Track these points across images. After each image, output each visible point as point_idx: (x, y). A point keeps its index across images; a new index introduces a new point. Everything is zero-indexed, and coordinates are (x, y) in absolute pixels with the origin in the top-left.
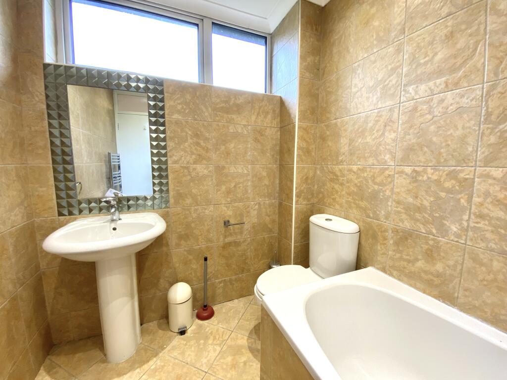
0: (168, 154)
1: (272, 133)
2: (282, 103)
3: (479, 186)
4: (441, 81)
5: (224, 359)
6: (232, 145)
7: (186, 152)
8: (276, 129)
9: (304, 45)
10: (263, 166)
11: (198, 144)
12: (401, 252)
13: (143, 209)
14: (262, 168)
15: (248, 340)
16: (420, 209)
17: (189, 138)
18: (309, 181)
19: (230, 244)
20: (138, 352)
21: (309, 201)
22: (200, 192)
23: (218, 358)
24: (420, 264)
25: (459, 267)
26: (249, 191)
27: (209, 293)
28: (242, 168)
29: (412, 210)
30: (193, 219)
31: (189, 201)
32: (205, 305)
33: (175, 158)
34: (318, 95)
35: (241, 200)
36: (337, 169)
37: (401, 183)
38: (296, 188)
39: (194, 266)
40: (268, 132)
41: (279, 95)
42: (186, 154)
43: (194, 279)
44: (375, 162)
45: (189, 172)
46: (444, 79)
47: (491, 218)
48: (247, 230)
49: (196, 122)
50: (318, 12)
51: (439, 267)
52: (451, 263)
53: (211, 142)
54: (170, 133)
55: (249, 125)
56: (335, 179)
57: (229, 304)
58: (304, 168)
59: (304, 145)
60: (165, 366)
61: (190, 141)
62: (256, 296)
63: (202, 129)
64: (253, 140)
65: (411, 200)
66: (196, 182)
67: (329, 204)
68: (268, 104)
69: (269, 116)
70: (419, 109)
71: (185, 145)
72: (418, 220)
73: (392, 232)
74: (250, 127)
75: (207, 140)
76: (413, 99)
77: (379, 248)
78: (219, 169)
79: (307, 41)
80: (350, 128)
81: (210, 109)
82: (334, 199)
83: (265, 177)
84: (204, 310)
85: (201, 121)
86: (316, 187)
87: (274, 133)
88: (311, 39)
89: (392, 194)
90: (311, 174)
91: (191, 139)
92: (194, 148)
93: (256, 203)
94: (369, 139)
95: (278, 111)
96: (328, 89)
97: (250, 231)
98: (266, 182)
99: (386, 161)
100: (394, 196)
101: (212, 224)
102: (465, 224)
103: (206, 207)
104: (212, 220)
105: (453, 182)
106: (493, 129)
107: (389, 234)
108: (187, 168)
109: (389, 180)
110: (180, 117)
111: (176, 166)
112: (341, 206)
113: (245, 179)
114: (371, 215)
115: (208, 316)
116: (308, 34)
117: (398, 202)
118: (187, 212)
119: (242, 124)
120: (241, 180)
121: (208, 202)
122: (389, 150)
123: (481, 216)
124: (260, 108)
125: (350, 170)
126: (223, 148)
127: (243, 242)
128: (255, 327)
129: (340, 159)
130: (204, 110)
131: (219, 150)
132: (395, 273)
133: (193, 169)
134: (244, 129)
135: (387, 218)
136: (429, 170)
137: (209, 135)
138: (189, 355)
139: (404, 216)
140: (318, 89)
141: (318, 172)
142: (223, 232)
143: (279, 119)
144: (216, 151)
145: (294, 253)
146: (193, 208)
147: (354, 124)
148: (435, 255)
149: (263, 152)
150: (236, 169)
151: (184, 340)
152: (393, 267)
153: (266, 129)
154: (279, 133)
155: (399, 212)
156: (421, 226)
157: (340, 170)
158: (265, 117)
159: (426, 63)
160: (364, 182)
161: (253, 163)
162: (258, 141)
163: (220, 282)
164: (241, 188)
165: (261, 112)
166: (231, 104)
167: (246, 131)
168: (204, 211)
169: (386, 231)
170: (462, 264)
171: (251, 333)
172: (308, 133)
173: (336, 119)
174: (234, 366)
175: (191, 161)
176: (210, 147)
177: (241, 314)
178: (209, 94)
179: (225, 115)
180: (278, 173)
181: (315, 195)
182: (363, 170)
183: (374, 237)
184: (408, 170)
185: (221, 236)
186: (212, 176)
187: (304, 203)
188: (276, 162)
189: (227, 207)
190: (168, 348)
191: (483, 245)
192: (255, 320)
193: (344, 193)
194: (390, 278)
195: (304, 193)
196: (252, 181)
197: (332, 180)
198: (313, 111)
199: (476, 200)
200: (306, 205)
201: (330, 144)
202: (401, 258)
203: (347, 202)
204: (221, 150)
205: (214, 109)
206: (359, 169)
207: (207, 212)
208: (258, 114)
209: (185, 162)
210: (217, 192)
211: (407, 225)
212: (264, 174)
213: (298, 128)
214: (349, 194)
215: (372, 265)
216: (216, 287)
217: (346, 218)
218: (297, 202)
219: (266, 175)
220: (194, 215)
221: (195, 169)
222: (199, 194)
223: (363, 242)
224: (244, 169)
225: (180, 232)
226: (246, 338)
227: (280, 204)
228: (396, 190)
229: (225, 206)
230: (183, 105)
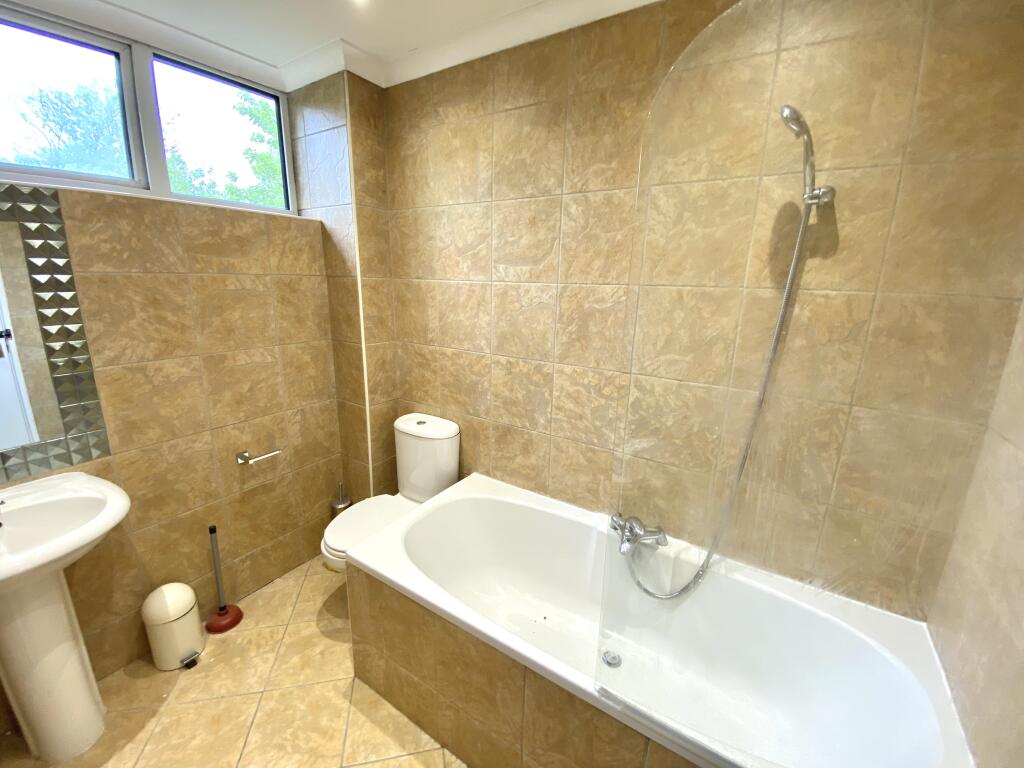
0: (91, 348)
1: (313, 286)
2: (324, 234)
3: (558, 381)
4: (526, 268)
5: (287, 662)
6: (237, 315)
7: (133, 338)
8: (319, 279)
9: (358, 151)
10: (303, 345)
11: (161, 320)
12: (502, 450)
13: (47, 470)
14: (301, 348)
15: (317, 625)
16: (515, 403)
17: (137, 310)
18: (387, 367)
19: (254, 492)
20: (109, 724)
21: (389, 396)
22: (177, 411)
23: (275, 667)
24: (519, 459)
25: (547, 456)
26: (281, 393)
27: (226, 583)
28: (262, 354)
29: (509, 404)
30: (169, 464)
31: (154, 433)
32: (222, 605)
33: (109, 354)
34: (388, 232)
35: (265, 412)
36: (426, 349)
37: (497, 373)
38: (369, 381)
39: (186, 550)
40: (305, 285)
41: (319, 218)
42: (135, 342)
43: (189, 571)
44: (471, 347)
45: (147, 376)
46: (528, 268)
47: (565, 410)
48: (285, 459)
49: (150, 275)
50: (376, 96)
51: (533, 459)
52: (541, 454)
53: (190, 312)
54: (89, 303)
55: (266, 275)
56: (425, 364)
57: (268, 590)
58: (377, 348)
59: (374, 311)
60: (180, 718)
61: (140, 315)
62: (326, 557)
63: (167, 290)
64: (278, 301)
65: (507, 393)
66: (166, 393)
67: (420, 398)
68: (299, 235)
69: (305, 256)
70: (509, 294)
71: (130, 326)
72: (514, 415)
73: (493, 429)
74: (268, 278)
75: (179, 309)
76: (504, 281)
77: (481, 449)
78: (214, 362)
79: (362, 144)
80: (439, 298)
81: (179, 249)
82: (426, 392)
83: (307, 363)
84: (220, 615)
85: (160, 272)
86: (398, 373)
87: (316, 286)
88: (369, 142)
89: (490, 386)
90: (389, 355)
91: (142, 310)
92: (151, 328)
93: (295, 410)
94: (462, 317)
95: (319, 247)
96: (403, 229)
97: (290, 461)
98: (312, 372)
99: (482, 348)
100: (492, 389)
101: (213, 464)
102: (549, 416)
103: (194, 437)
104: (211, 457)
105: (539, 376)
106: (564, 329)
107: (491, 432)
108: (143, 370)
109: (487, 370)
110: (109, 269)
111: (115, 370)
112: (436, 401)
113: (270, 371)
114: (471, 411)
115: (231, 622)
116: (363, 133)
117: (497, 396)
118: (154, 455)
119: (251, 272)
120: (264, 375)
121: (199, 427)
122: (484, 335)
123: (559, 408)
124: (285, 242)
125: (443, 354)
126: (217, 321)
127: (279, 482)
128: (324, 605)
129: (430, 336)
130: (166, 251)
131: (210, 326)
132: (499, 474)
133: (156, 370)
134: (257, 282)
135: (487, 413)
136: (521, 363)
137: (184, 300)
138: (220, 687)
139: (502, 411)
140: (386, 223)
141: (399, 351)
142: (237, 475)
143: (322, 262)
144: (203, 329)
145: (374, 477)
146: (165, 446)
147: (443, 293)
148: (530, 448)
149: (299, 320)
150: (250, 357)
151: (199, 672)
152: (495, 468)
153: (301, 279)
154: (325, 285)
155: (496, 406)
156: (517, 420)
157: (431, 352)
158: (296, 259)
159: (513, 243)
160: (461, 371)
161: (282, 342)
162: (289, 302)
163: (243, 561)
164: (264, 389)
165: (287, 249)
166: (224, 237)
167: (261, 286)
168: (190, 445)
169: (487, 428)
170: (549, 454)
171: (320, 613)
172: (378, 293)
173: (418, 278)
174: (305, 664)
175: (149, 354)
176: (190, 322)
177: (294, 596)
178: (173, 221)
179: (215, 259)
180: (332, 353)
181: (399, 386)
182: (458, 355)
183: (476, 437)
184: (503, 360)
185: (235, 484)
186: (200, 377)
187: (383, 400)
188: (326, 334)
189: (239, 429)
190: (172, 696)
191: (561, 434)
192: (323, 594)
193: (438, 383)
194: (495, 481)
195: (381, 385)
196: (285, 375)
197: (420, 365)
198: (383, 258)
199: (556, 394)
200: (386, 402)
201: (413, 312)
202: (503, 457)
203: (443, 395)
204: (214, 325)
205: (188, 249)
206: (454, 354)
207: (198, 446)
208: (283, 253)
209: (134, 358)
210: (215, 405)
211: (505, 420)
212: (307, 358)
213: (363, 286)
214: (444, 385)
215: (477, 471)
216: (236, 571)
217: (443, 417)
218: (371, 400)
219: (309, 360)
220: (171, 458)
221: (158, 370)
222: (175, 415)
223: (464, 445)
224: (266, 354)
225: (144, 495)
226: (314, 624)
227: (341, 406)
228: (494, 382)
229: (234, 428)
230: (115, 244)
